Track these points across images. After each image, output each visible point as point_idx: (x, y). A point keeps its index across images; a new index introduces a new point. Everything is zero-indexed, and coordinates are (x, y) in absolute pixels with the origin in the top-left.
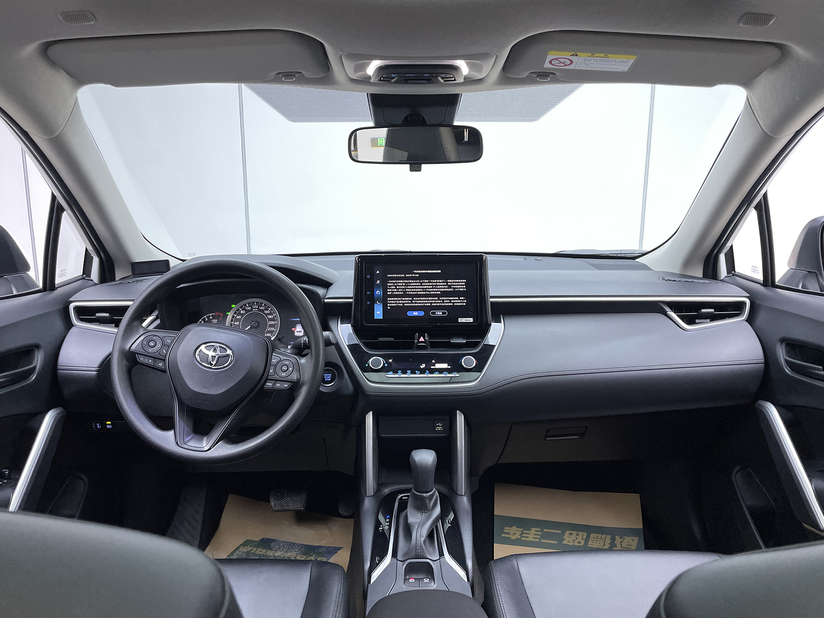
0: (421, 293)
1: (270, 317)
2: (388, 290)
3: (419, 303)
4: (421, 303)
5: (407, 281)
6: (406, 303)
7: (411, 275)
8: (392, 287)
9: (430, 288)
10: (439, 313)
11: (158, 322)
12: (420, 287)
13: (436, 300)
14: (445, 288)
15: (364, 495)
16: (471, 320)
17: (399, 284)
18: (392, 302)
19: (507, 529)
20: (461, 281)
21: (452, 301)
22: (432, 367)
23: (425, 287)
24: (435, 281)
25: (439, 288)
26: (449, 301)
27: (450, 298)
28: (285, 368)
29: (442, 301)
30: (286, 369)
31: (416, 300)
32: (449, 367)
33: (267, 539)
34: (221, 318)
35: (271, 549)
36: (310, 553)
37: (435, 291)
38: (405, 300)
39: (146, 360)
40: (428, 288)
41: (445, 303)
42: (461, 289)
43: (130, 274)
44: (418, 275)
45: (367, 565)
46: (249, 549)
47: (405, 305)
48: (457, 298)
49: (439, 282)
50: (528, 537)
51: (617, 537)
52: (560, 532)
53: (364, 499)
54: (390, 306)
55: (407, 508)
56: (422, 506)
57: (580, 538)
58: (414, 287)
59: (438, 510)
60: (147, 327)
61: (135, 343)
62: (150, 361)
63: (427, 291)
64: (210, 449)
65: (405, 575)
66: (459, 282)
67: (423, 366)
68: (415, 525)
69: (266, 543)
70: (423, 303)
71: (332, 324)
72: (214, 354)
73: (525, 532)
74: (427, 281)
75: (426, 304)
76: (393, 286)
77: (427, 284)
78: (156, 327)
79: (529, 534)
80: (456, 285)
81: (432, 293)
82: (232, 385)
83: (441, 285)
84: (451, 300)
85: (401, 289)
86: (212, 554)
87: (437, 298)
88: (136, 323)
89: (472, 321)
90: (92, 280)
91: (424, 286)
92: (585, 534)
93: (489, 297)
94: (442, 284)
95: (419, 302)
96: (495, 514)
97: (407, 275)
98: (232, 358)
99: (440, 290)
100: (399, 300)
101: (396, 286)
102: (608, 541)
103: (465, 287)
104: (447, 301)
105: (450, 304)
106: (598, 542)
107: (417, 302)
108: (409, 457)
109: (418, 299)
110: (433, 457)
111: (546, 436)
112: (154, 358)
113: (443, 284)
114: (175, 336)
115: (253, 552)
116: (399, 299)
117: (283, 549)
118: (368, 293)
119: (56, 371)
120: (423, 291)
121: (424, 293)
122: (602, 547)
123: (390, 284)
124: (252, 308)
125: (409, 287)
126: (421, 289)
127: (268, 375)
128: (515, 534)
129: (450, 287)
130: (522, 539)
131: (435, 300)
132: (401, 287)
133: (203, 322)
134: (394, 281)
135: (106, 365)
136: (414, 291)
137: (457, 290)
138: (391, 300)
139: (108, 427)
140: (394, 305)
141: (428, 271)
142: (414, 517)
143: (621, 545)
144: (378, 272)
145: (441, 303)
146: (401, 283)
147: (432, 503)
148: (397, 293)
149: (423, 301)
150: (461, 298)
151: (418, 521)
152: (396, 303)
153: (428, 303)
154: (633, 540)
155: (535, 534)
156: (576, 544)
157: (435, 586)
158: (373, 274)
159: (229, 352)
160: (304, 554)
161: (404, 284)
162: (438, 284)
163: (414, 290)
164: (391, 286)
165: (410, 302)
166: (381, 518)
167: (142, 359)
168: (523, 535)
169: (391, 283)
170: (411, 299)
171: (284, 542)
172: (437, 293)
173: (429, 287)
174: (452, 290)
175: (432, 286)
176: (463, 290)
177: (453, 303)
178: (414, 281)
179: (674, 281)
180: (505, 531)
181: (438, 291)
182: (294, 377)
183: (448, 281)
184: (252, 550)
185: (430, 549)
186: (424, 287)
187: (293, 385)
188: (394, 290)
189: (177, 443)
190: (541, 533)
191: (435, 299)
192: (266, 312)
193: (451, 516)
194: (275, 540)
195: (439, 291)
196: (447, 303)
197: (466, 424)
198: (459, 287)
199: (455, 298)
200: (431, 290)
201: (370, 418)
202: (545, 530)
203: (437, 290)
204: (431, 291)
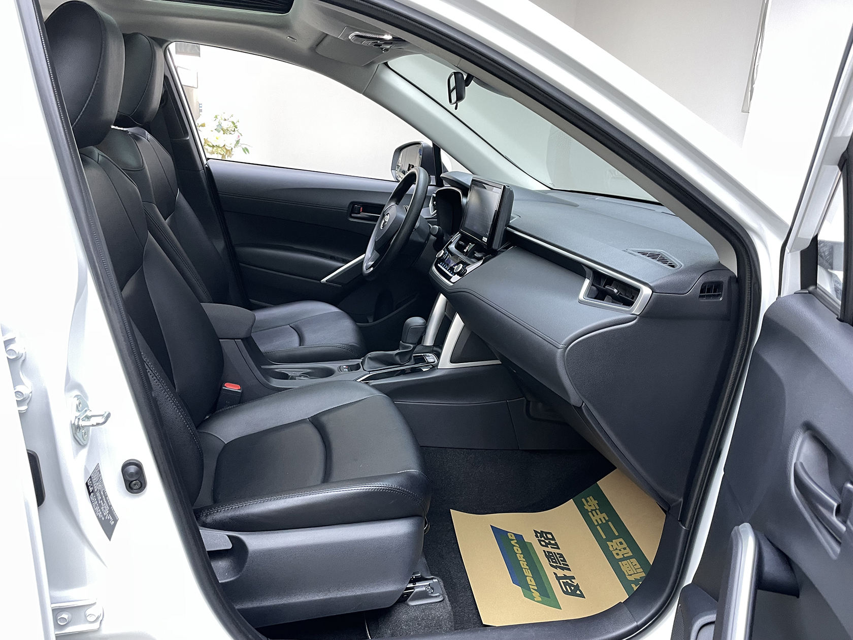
19: (590, 499)
50: (594, 516)
73: (597, 511)
79: (597, 515)
92: (630, 554)
96: (598, 482)
106: (630, 569)
122: (627, 574)
128: (591, 506)
130: (590, 513)
155: (600, 519)
156: (614, 553)
168: (594, 512)
180: (588, 498)
190: (604, 522)
202: (610, 523)
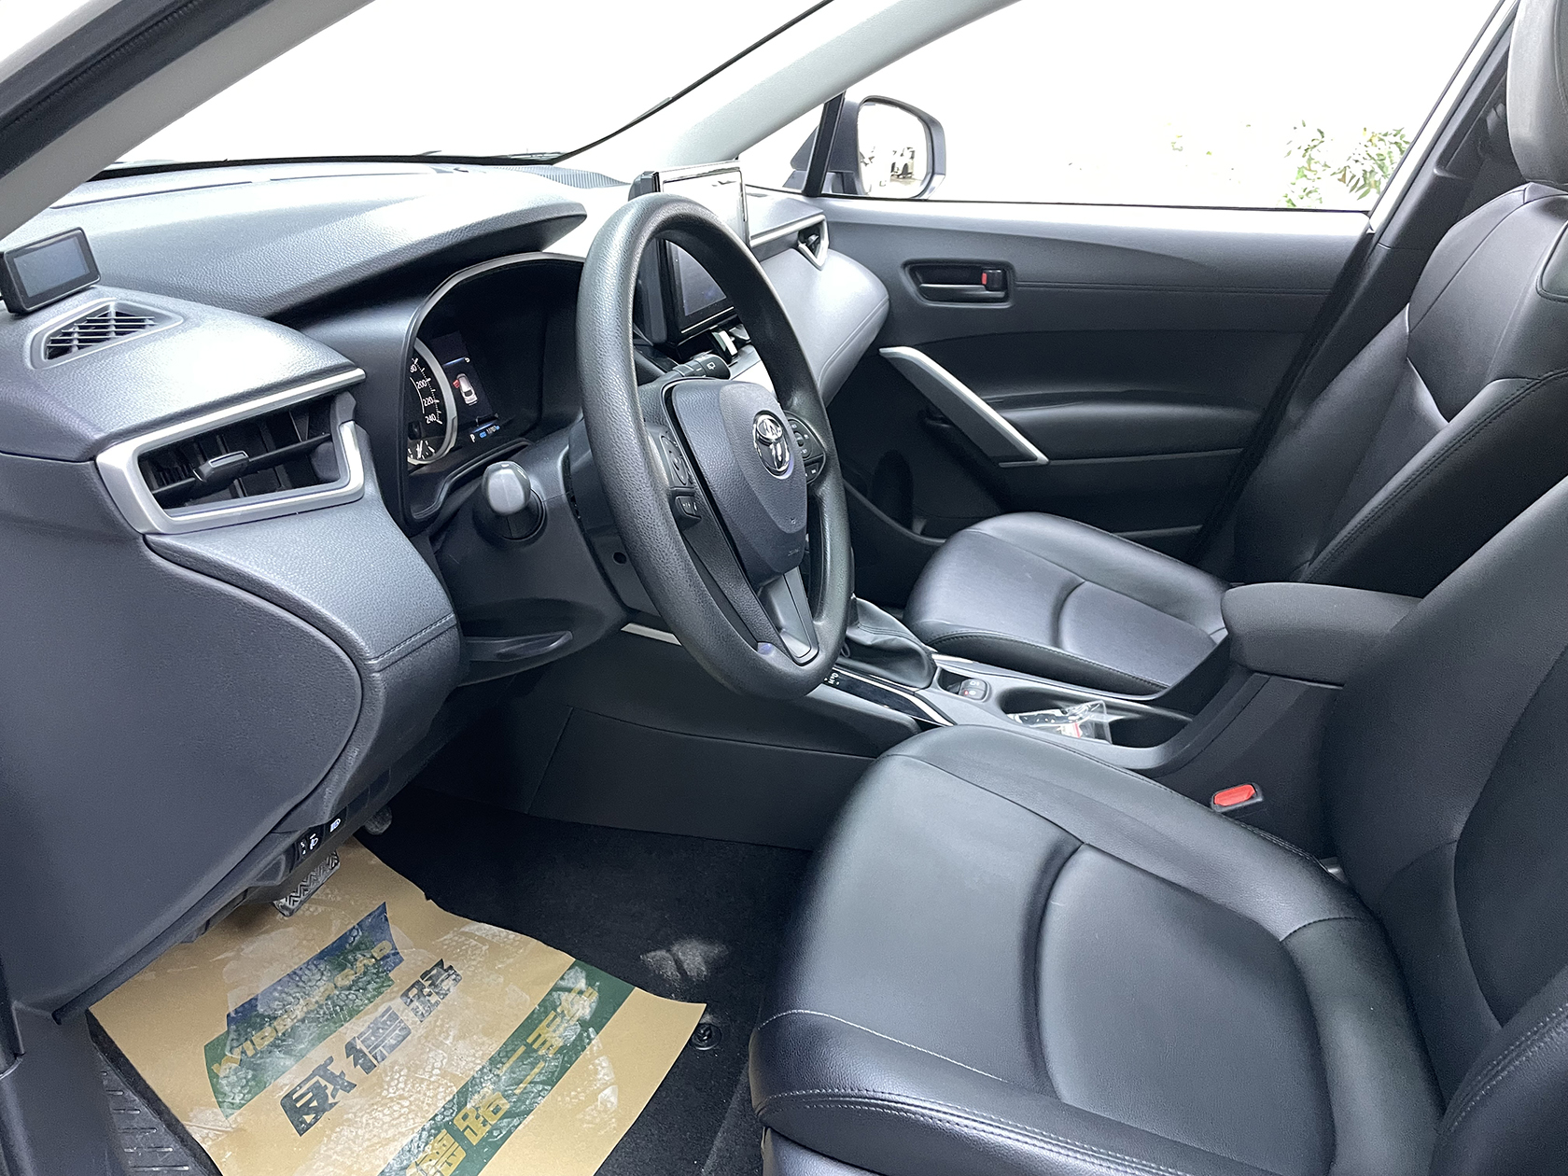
33: (236, 1010)
35: (274, 1018)
46: (237, 1055)
65: (956, 694)
69: (246, 1018)
115: (250, 1053)
117: (296, 998)
160: (339, 968)
171: (273, 988)
184: (243, 1052)
194: (254, 1000)
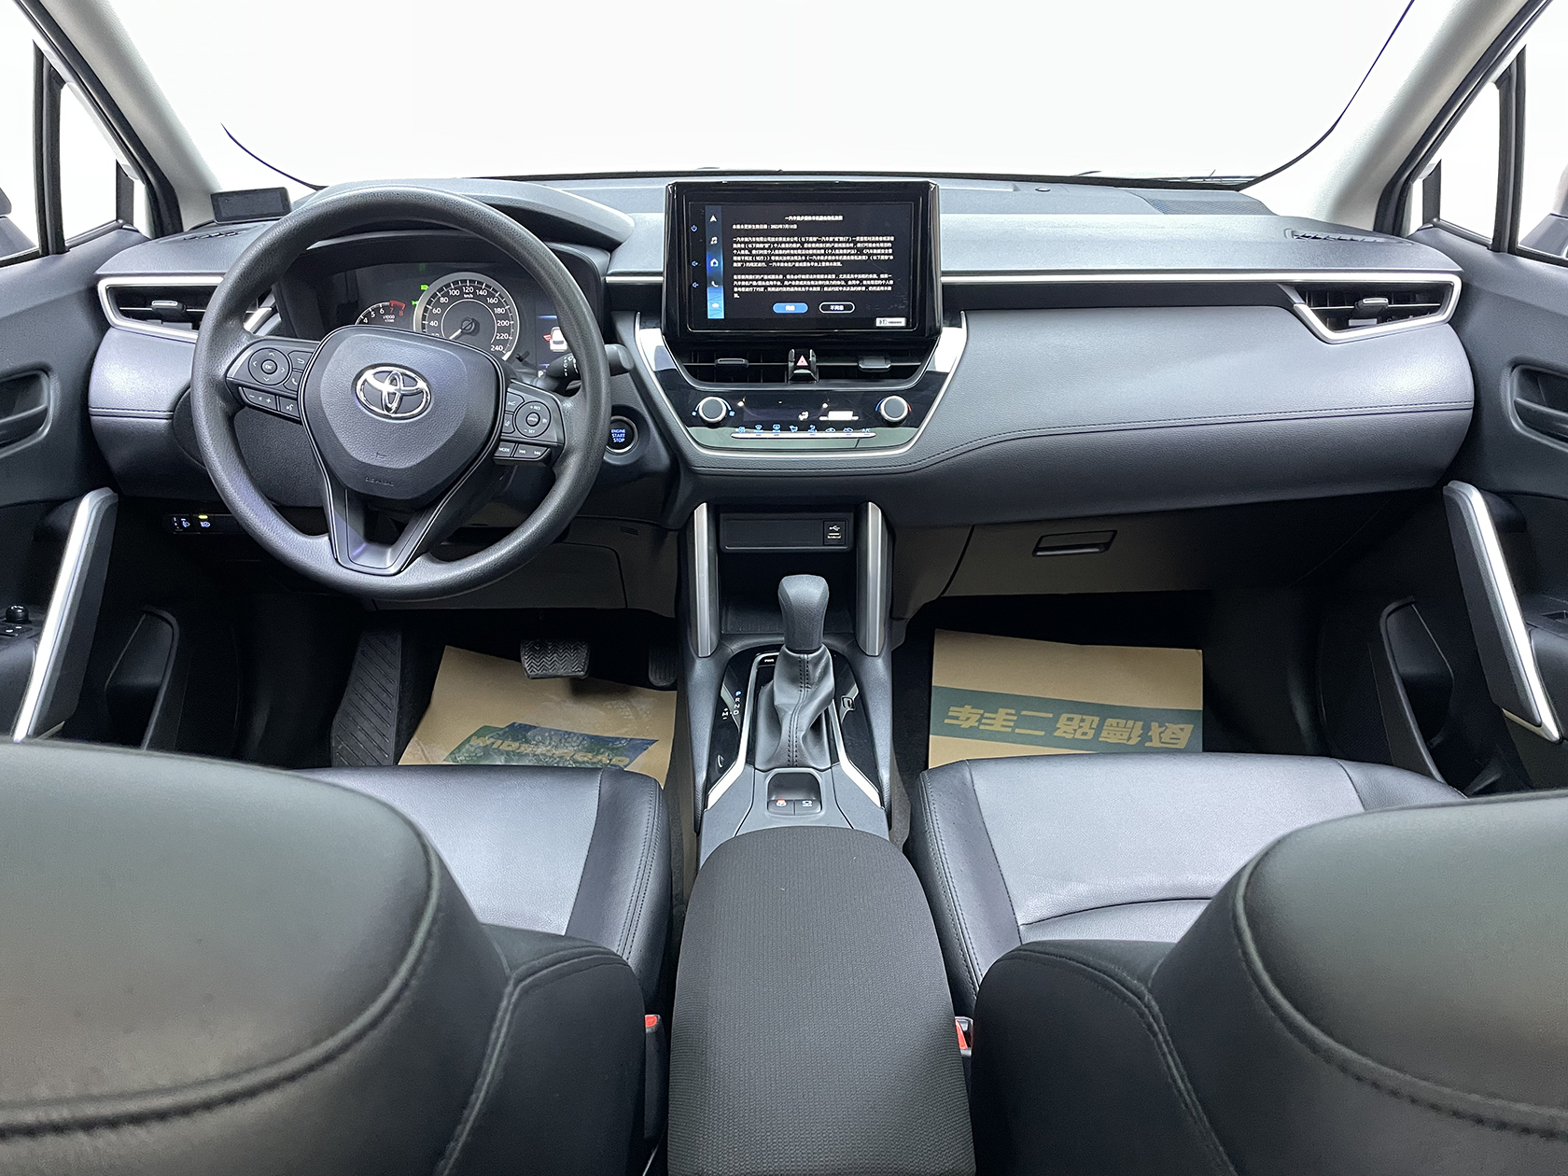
0: (801, 264)
1: (499, 311)
2: (735, 258)
3: (798, 286)
4: (801, 286)
5: (773, 239)
6: (771, 286)
7: (781, 226)
8: (743, 252)
9: (820, 255)
10: (837, 307)
11: (277, 319)
12: (799, 252)
13: (833, 280)
14: (850, 254)
15: (695, 656)
16: (901, 322)
17: (758, 246)
18: (743, 283)
19: (953, 711)
20: (885, 239)
21: (865, 282)
22: (822, 418)
23: (811, 252)
24: (831, 239)
25: (839, 255)
26: (858, 282)
27: (860, 276)
28: (533, 419)
29: (843, 283)
30: (537, 420)
31: (792, 280)
32: (856, 418)
33: (520, 724)
34: (401, 313)
35: (527, 742)
36: (598, 751)
37: (829, 261)
38: (769, 280)
39: (260, 398)
40: (817, 255)
41: (850, 286)
42: (882, 257)
43: (212, 218)
44: (795, 227)
45: (701, 778)
46: (488, 742)
47: (769, 289)
48: (875, 276)
49: (839, 242)
50: (991, 725)
51: (1155, 725)
52: (1051, 715)
53: (693, 661)
54: (738, 292)
55: (772, 678)
56: (800, 676)
57: (1086, 726)
58: (788, 251)
59: (829, 683)
60: (254, 333)
61: (235, 364)
62: (269, 400)
63: (814, 261)
64: (399, 572)
65: (770, 795)
66: (879, 242)
67: (804, 416)
68: (786, 709)
69: (519, 732)
70: (805, 286)
71: (623, 328)
72: (392, 389)
73: (986, 715)
74: (815, 239)
75: (811, 289)
76: (744, 249)
77: (814, 245)
78: (273, 333)
80: (873, 248)
81: (823, 264)
82: (432, 451)
83: (843, 249)
84: (861, 280)
85: (761, 255)
86: (423, 751)
87: (834, 276)
88: (232, 324)
89: (903, 324)
90: (137, 231)
91: (808, 249)
92: (1097, 719)
93: (939, 273)
94: (844, 245)
95: (797, 283)
96: (933, 684)
97: (773, 227)
98: (429, 398)
99: (841, 258)
100: (757, 280)
101: (750, 250)
102: (1138, 730)
103: (890, 251)
104: (854, 282)
105: (859, 289)
106: (1118, 734)
107: (793, 283)
108: (778, 588)
109: (796, 277)
110: (821, 589)
111: (1037, 549)
112: (275, 394)
113: (848, 245)
114: (312, 350)
116: (757, 277)
117: (550, 744)
118: (695, 264)
119: (89, 420)
120: (806, 261)
121: (809, 264)
122: (1125, 742)
123: (739, 246)
124: (462, 293)
125: (777, 252)
126: (801, 255)
127: (501, 432)
128: (968, 719)
129: (860, 252)
130: (982, 727)
131: (829, 280)
132: (761, 252)
133: (366, 320)
134: (746, 239)
135: (182, 408)
136: (787, 261)
137: (875, 258)
138: (741, 280)
139: (203, 524)
140: (747, 289)
141: (817, 218)
142: (785, 694)
143: (1161, 738)
144: (713, 219)
145: (843, 286)
146: (760, 243)
147: (819, 671)
148: (752, 264)
149: (805, 283)
150: (882, 276)
151: (794, 702)
152: (751, 286)
153: (816, 286)
154: (1182, 730)
155: (1004, 720)
156: (1078, 736)
157: (823, 813)
158: (702, 222)
159: (421, 385)
160: (589, 750)
161: (767, 246)
162: (836, 245)
163: (788, 258)
164: (741, 249)
165: (779, 283)
166: (725, 694)
167: (250, 397)
168: (983, 721)
169: (741, 243)
170: (781, 277)
171: (550, 730)
172: (835, 264)
173: (818, 252)
174: (864, 258)
175: (825, 249)
176: (886, 257)
177: (867, 286)
178: (788, 239)
179: (1315, 238)
180: (950, 714)
181: (836, 261)
182: (553, 436)
183: (858, 239)
184: (493, 743)
185: (815, 751)
186: (807, 252)
187: (550, 454)
188: (746, 258)
189: (337, 559)
190: (1015, 718)
191: (830, 277)
192: (491, 301)
193: (854, 692)
194: (535, 727)
195: (839, 261)
196: (853, 286)
197: (885, 528)
198: (879, 251)
199: (871, 276)
200: (822, 258)
201: (701, 515)
202: (1024, 713)
203: (834, 258)
204: (821, 261)
